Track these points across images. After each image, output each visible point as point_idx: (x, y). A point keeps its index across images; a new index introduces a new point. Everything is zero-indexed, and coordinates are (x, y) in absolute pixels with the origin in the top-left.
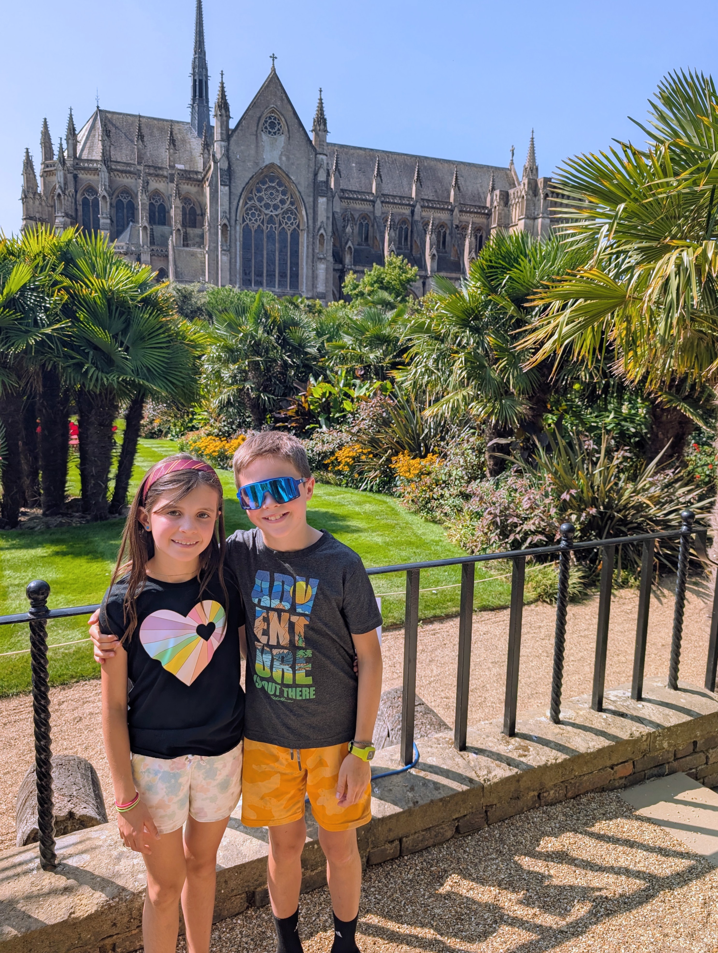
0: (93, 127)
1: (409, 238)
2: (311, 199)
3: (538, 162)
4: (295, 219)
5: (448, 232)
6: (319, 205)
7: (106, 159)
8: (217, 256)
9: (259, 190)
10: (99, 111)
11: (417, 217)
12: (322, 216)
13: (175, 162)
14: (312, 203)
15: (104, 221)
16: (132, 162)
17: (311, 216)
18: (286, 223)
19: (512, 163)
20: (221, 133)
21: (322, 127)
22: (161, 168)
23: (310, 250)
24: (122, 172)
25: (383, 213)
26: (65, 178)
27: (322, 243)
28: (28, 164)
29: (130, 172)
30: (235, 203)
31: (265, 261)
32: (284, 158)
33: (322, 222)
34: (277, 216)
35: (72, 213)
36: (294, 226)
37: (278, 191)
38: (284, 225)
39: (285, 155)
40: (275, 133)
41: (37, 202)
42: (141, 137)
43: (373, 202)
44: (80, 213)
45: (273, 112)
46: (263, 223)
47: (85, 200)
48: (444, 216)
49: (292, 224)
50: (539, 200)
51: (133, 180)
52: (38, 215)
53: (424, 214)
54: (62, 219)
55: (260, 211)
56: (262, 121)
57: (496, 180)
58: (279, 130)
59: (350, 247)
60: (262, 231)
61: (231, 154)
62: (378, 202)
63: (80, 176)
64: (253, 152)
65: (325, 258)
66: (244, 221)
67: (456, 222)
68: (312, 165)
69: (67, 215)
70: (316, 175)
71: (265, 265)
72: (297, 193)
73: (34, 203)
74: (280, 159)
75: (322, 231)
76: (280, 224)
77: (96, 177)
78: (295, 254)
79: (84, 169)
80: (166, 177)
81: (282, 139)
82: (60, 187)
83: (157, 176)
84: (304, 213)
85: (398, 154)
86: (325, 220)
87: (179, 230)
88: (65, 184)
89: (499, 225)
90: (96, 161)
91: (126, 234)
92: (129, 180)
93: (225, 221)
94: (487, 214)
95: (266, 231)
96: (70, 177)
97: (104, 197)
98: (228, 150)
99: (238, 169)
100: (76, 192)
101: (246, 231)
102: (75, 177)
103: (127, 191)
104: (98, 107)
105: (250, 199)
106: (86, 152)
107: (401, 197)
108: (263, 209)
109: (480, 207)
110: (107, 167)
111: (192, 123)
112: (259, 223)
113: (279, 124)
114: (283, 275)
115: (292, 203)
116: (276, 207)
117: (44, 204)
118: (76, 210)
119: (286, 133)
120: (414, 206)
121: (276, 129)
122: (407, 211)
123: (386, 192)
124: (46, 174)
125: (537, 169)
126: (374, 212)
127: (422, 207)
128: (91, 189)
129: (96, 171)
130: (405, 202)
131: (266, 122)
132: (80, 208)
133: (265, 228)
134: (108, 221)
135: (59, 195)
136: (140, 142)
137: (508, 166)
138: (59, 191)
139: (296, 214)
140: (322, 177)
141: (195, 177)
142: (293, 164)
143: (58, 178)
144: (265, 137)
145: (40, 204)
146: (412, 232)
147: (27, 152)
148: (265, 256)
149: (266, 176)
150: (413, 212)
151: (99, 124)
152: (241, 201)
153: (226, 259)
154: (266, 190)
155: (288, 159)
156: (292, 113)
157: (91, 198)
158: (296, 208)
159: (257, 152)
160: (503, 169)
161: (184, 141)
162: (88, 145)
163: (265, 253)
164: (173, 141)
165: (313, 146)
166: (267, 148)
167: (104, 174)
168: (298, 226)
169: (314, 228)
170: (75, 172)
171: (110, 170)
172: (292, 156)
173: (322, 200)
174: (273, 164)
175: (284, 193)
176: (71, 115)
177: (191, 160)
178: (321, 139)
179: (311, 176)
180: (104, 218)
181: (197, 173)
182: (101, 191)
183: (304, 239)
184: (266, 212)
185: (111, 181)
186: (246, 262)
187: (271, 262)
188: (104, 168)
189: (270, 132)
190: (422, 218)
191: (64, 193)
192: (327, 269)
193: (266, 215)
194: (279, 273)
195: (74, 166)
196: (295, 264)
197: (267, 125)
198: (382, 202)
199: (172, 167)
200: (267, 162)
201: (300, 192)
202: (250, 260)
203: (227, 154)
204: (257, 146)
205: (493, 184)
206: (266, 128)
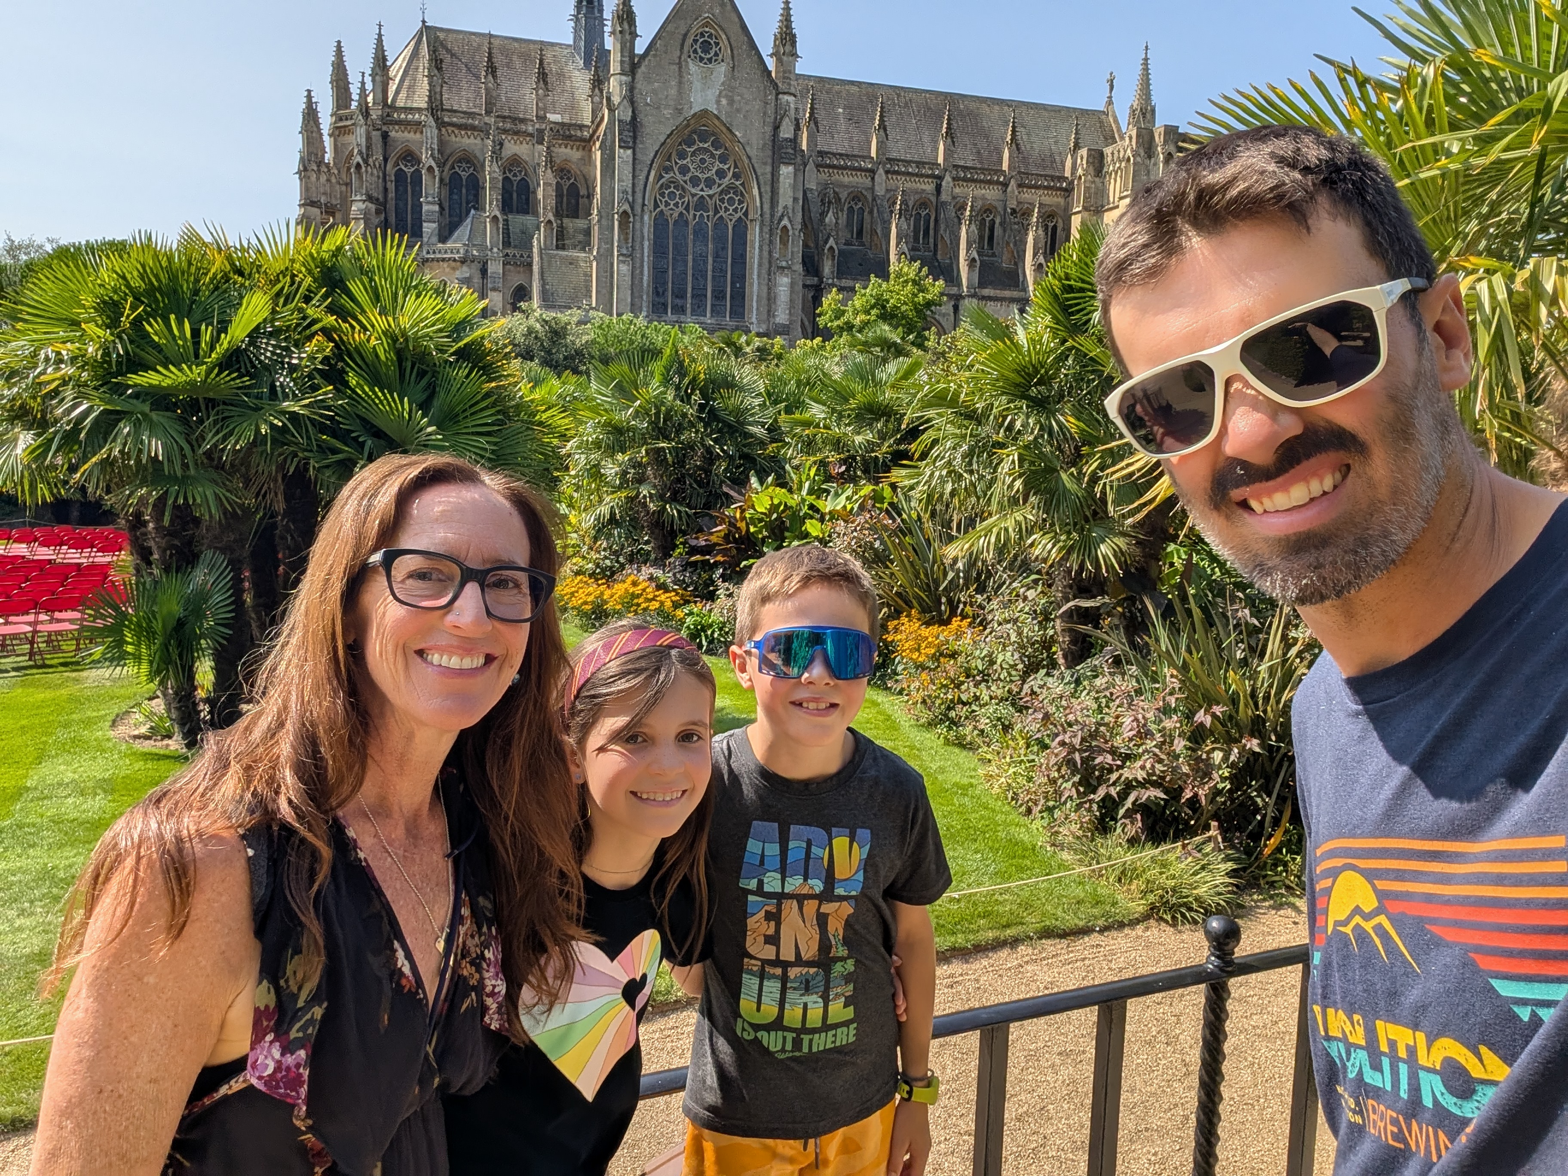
0: (415, 54)
1: (932, 232)
2: (769, 169)
3: (1155, 100)
4: (740, 202)
5: (998, 221)
6: (781, 179)
7: (435, 107)
8: (612, 264)
9: (682, 155)
10: (426, 29)
11: (944, 197)
12: (786, 196)
13: (545, 110)
14: (769, 176)
15: (429, 208)
16: (477, 110)
17: (767, 197)
18: (727, 209)
19: (1110, 102)
20: (622, 62)
21: (788, 48)
22: (523, 121)
23: (766, 254)
24: (460, 127)
25: (887, 190)
26: (369, 138)
27: (784, 242)
28: (311, 115)
29: (473, 128)
30: (642, 177)
31: (690, 272)
32: (724, 101)
33: (786, 207)
34: (710, 196)
35: (378, 194)
36: (740, 214)
37: (713, 156)
38: (722, 213)
39: (726, 96)
40: (710, 60)
41: (323, 178)
42: (492, 69)
43: (872, 172)
44: (391, 195)
45: (707, 25)
46: (687, 209)
47: (400, 175)
48: (991, 194)
49: (735, 210)
50: (1155, 164)
51: (478, 141)
52: (323, 200)
53: (957, 190)
54: (362, 206)
55: (683, 189)
56: (690, 41)
57: (1083, 132)
58: (716, 54)
59: (831, 248)
60: (687, 222)
61: (637, 97)
62: (881, 171)
63: (393, 134)
64: (673, 92)
65: (789, 268)
66: (656, 206)
67: (1012, 204)
68: (770, 110)
69: (370, 198)
70: (776, 128)
71: (690, 278)
72: (745, 158)
73: (318, 179)
74: (718, 102)
75: (785, 222)
76: (716, 212)
77: (418, 135)
78: (740, 260)
79: (399, 122)
80: (531, 135)
81: (721, 70)
82: (360, 153)
83: (517, 133)
84: (755, 191)
85: (916, 91)
86: (790, 203)
87: (550, 222)
88: (368, 147)
89: (1085, 209)
90: (419, 110)
91: (464, 231)
92: (472, 140)
93: (626, 207)
94: (1065, 190)
95: (692, 223)
96: (376, 135)
97: (430, 169)
98: (631, 88)
99: (647, 120)
100: (386, 160)
101: (660, 223)
102: (385, 136)
103: (468, 159)
104: (424, 22)
105: (668, 169)
106: (403, 95)
107: (920, 164)
108: (689, 187)
109: (1053, 178)
110: (437, 120)
111: (575, 46)
112: (681, 209)
113: (717, 44)
114: (719, 295)
115: (736, 176)
116: (709, 183)
117: (334, 180)
118: (386, 190)
119: (728, 59)
120: (940, 178)
121: (712, 53)
122: (929, 187)
123: (894, 155)
124: (338, 131)
125: (1153, 111)
126: (872, 189)
127: (954, 179)
128: (410, 157)
129: (418, 126)
130: (927, 171)
131: (695, 41)
132: (391, 186)
133: (691, 217)
134: (436, 208)
135: (358, 166)
136: (490, 77)
137: (1102, 108)
138: (359, 159)
139: (742, 195)
140: (786, 132)
141: (579, 134)
142: (738, 110)
143: (358, 138)
144: (693, 68)
145: (328, 180)
146: (936, 221)
147: (309, 97)
148: (690, 264)
149: (694, 132)
150: (938, 188)
151: (424, 50)
152: (653, 173)
153: (625, 268)
154: (694, 154)
155: (731, 102)
156: (737, 28)
157: (409, 170)
158: (743, 184)
159: (680, 93)
160: (1094, 112)
161: (561, 75)
162: (406, 83)
163: (690, 257)
164: (543, 76)
165: (772, 81)
166: (697, 85)
167: (431, 132)
168: (746, 214)
169: (772, 216)
170: (385, 128)
171: (441, 124)
172: (737, 98)
173: (786, 171)
174: (706, 111)
175: (723, 159)
176: (380, 35)
177: (573, 106)
178: (786, 70)
179: (769, 129)
180: (429, 203)
181: (581, 127)
182: (427, 159)
183: (755, 235)
184: (693, 191)
185: (441, 143)
186: (659, 274)
187: (700, 273)
188: (431, 122)
189: (701, 59)
190: (954, 198)
191: (366, 162)
192: (792, 285)
193: (693, 195)
194: (713, 291)
195: (382, 118)
196: (740, 277)
197: (697, 47)
198: (887, 172)
199: (542, 118)
200: (696, 109)
201: (749, 158)
202: (666, 272)
203: (631, 97)
204: (680, 83)
205: (1077, 139)
206: (695, 51)
